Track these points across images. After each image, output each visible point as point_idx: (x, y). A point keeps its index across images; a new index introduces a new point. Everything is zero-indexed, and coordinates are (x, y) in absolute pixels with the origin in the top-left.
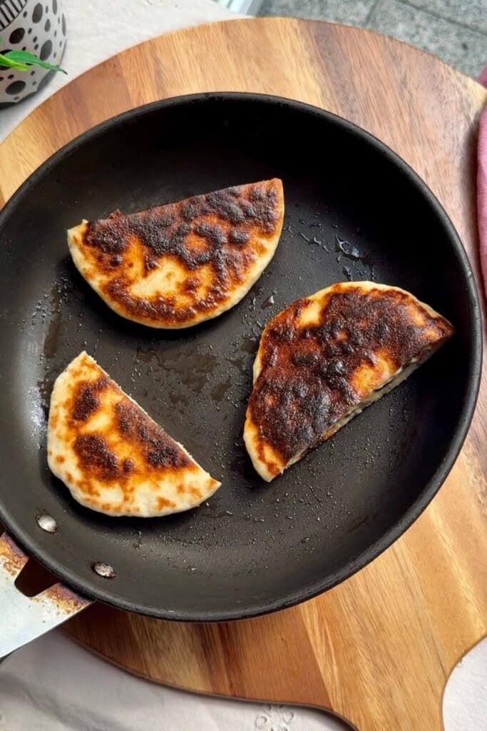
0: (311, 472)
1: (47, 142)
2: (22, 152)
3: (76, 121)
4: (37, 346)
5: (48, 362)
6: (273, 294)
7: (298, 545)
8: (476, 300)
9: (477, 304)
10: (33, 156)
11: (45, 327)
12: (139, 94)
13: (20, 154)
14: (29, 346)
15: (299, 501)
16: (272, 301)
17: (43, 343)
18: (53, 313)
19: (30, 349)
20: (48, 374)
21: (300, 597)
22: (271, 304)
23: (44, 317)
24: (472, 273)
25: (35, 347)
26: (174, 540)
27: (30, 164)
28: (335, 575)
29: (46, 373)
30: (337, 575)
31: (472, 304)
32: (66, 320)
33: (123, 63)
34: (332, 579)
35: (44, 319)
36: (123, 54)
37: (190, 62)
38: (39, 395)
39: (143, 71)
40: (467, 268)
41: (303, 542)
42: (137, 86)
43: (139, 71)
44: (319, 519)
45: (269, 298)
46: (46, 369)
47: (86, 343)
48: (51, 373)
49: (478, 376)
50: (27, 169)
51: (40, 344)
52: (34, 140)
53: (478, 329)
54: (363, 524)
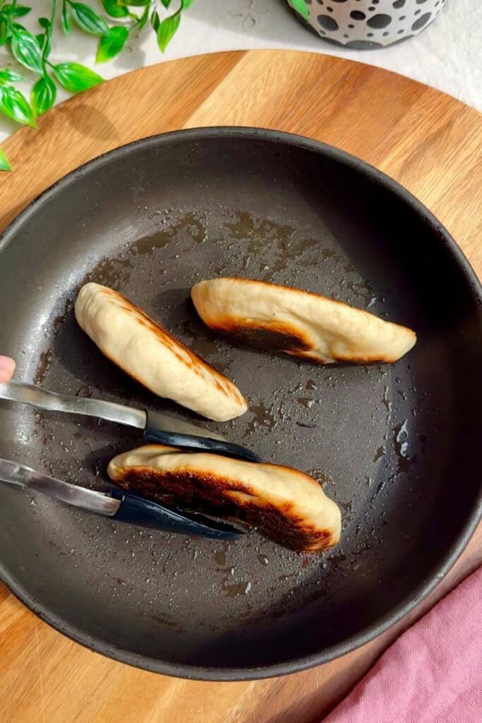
0: (184, 545)
1: (297, 85)
2: (273, 71)
3: (336, 95)
4: (134, 234)
5: (127, 253)
6: (317, 402)
7: (114, 578)
8: (421, 598)
9: (418, 601)
10: (275, 83)
11: (155, 230)
12: (404, 132)
13: (270, 71)
14: (129, 229)
15: (153, 552)
16: (310, 404)
17: (140, 237)
18: (171, 226)
19: (126, 231)
20: (117, 260)
21: (55, 623)
22: (307, 406)
23: (162, 222)
24: (443, 578)
25: (132, 233)
26: (48, 468)
27: (266, 85)
28: (94, 640)
29: (117, 257)
30: (95, 643)
31: (414, 597)
32: (173, 242)
33: (425, 97)
34: (89, 640)
35: (160, 224)
36: (433, 92)
37: (471, 155)
38: (95, 265)
39: (429, 119)
40: (445, 569)
41: (119, 581)
42: (410, 125)
43: (427, 116)
44: (148, 581)
45: (311, 400)
46: (120, 256)
47: (165, 272)
48: (119, 262)
49: (353, 647)
50: (259, 86)
51: (137, 235)
52: (291, 73)
53: (396, 617)
54: (167, 626)
